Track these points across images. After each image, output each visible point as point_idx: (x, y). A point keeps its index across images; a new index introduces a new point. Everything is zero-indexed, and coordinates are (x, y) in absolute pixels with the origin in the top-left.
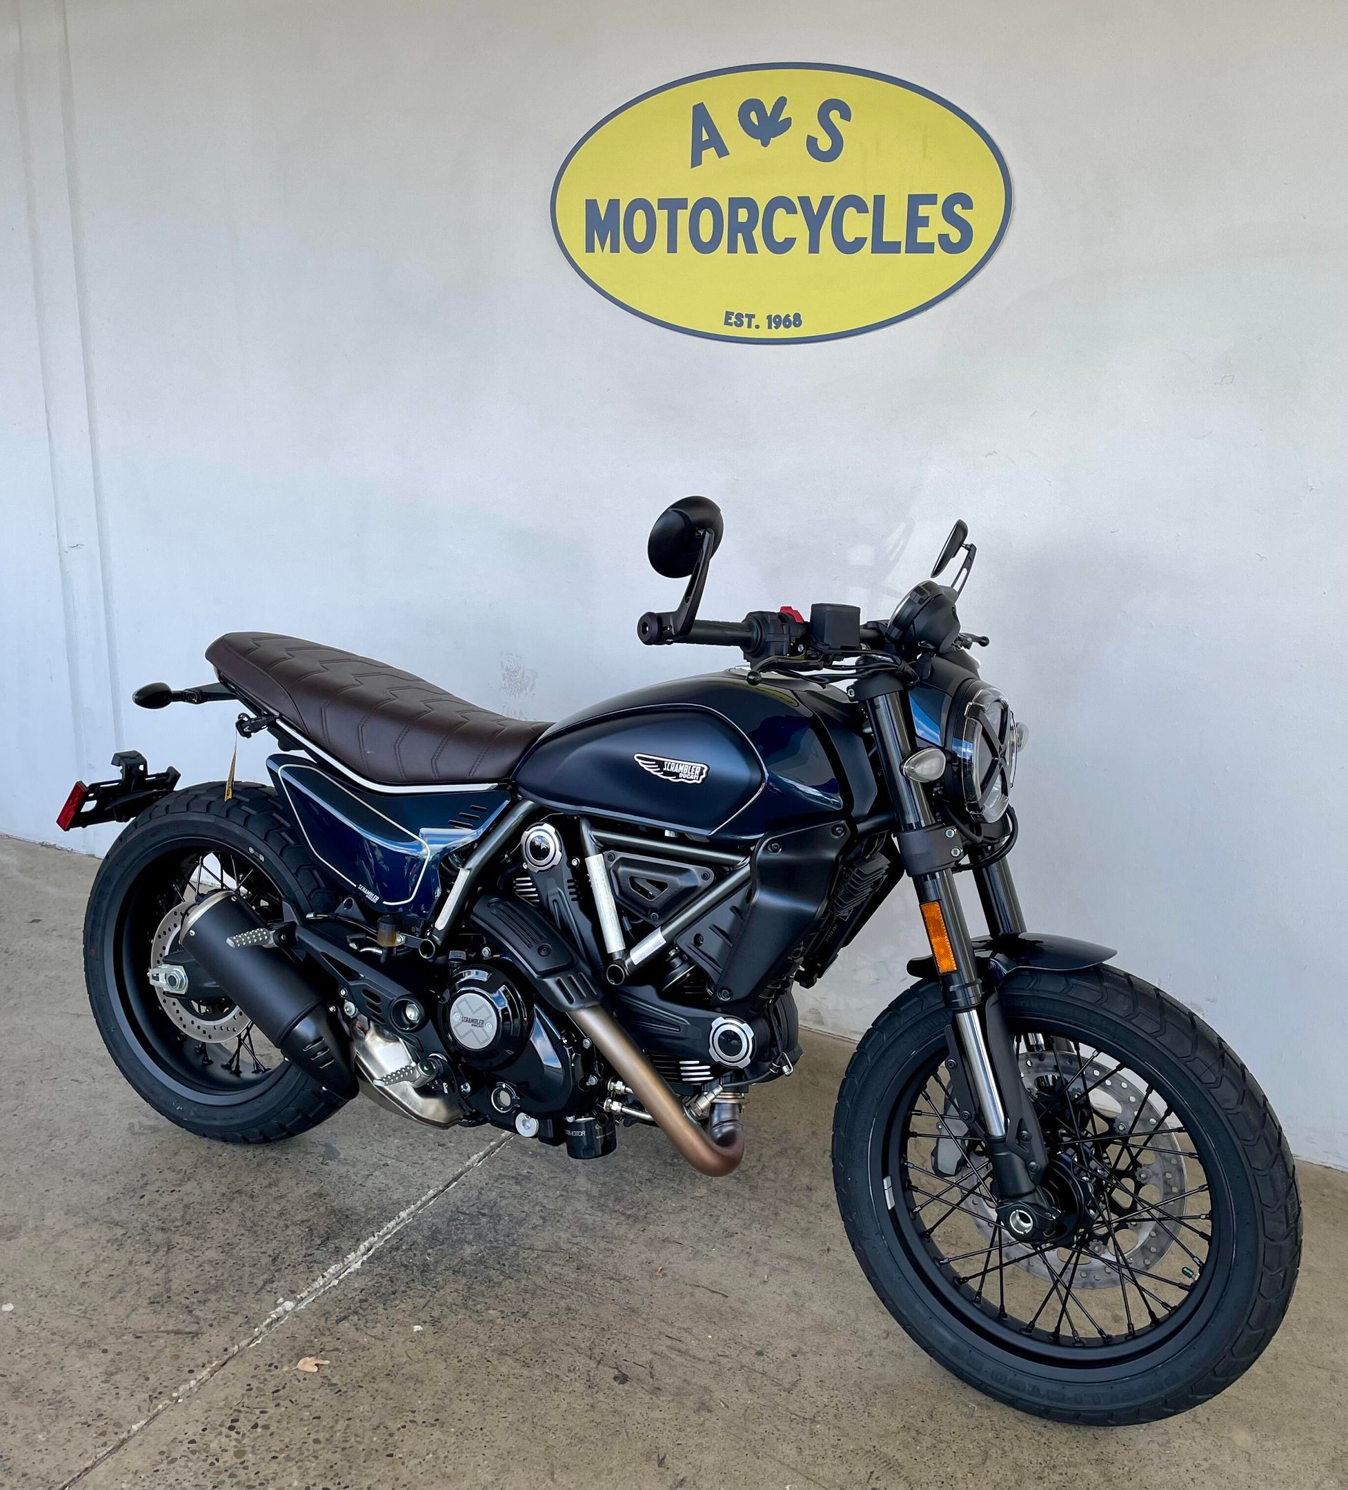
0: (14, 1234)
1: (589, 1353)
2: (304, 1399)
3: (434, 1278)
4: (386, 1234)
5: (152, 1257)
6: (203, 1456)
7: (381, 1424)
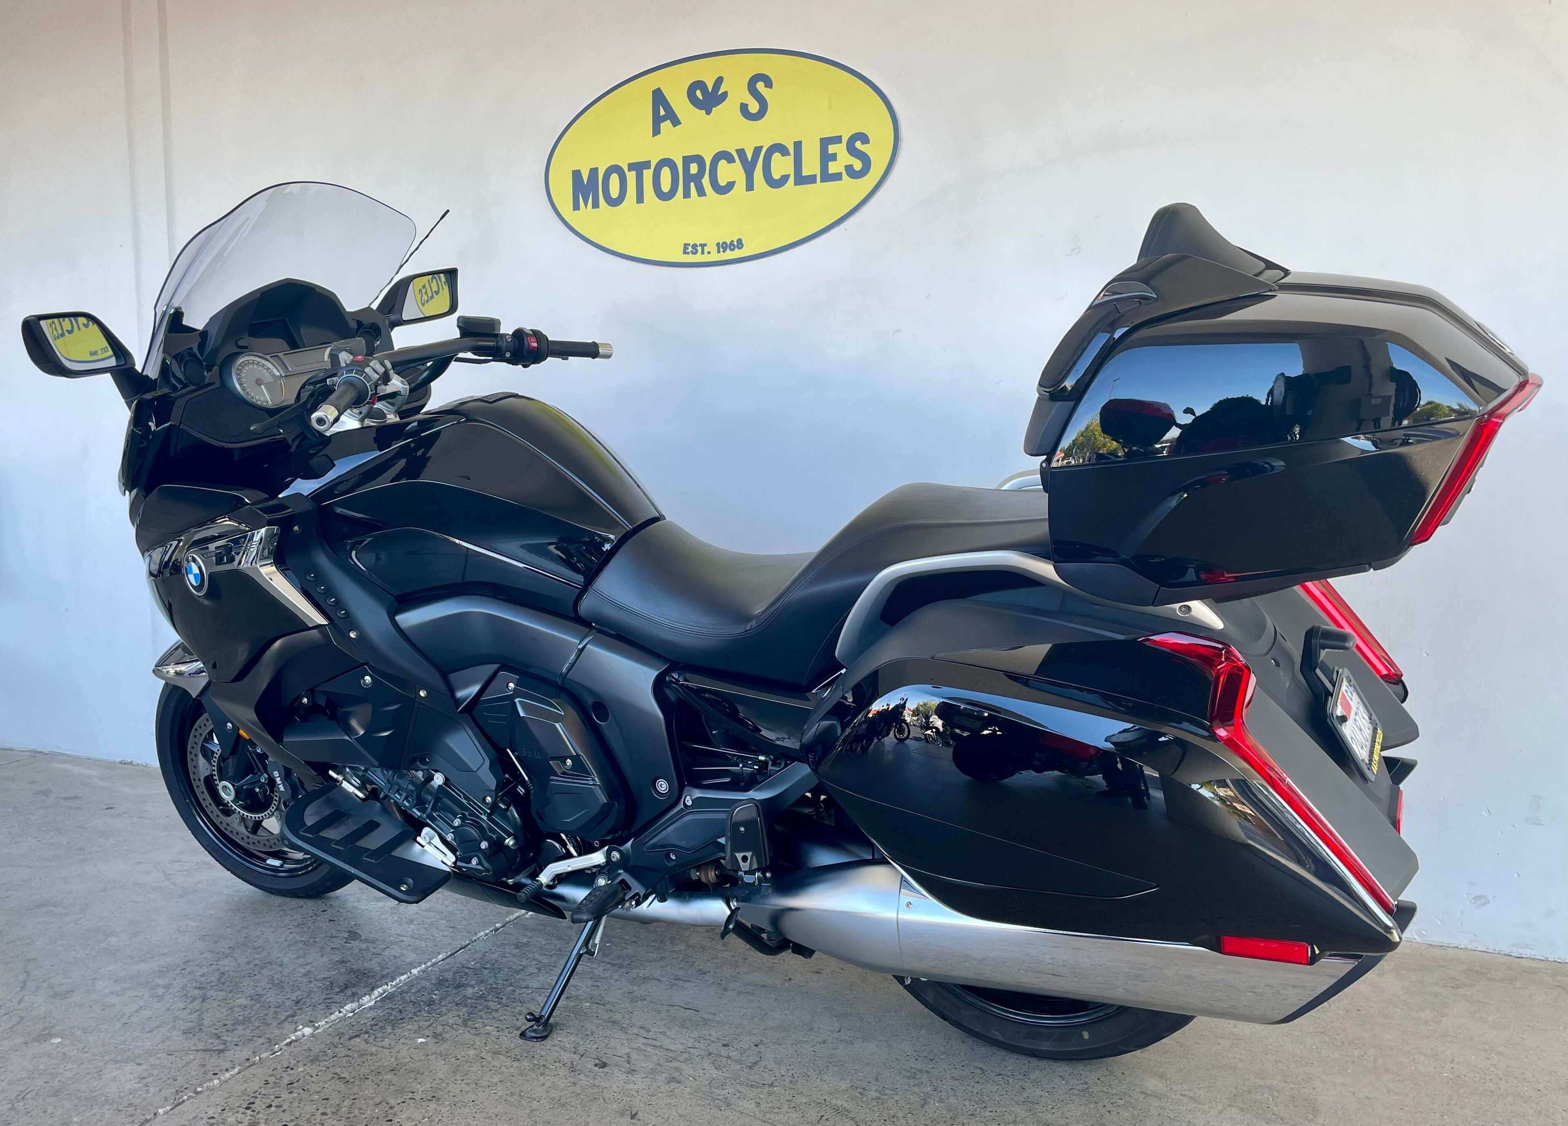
1: (574, 1050)
3: (439, 1008)
4: (397, 984)
5: (188, 1005)
7: (383, 1101)
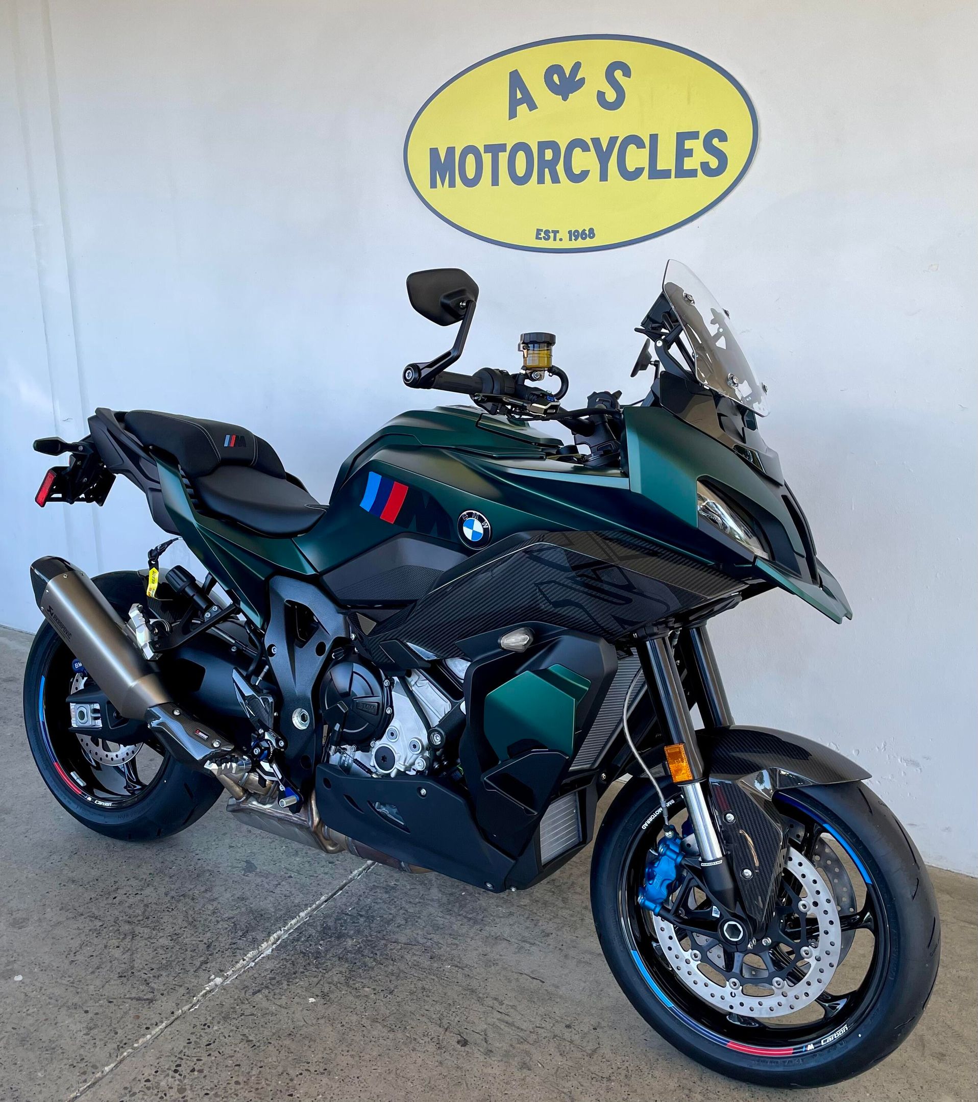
0: (24, 924)
1: (439, 1022)
2: (228, 1051)
3: (325, 962)
4: (289, 930)
5: (121, 943)
6: (155, 1092)
7: (285, 1071)
